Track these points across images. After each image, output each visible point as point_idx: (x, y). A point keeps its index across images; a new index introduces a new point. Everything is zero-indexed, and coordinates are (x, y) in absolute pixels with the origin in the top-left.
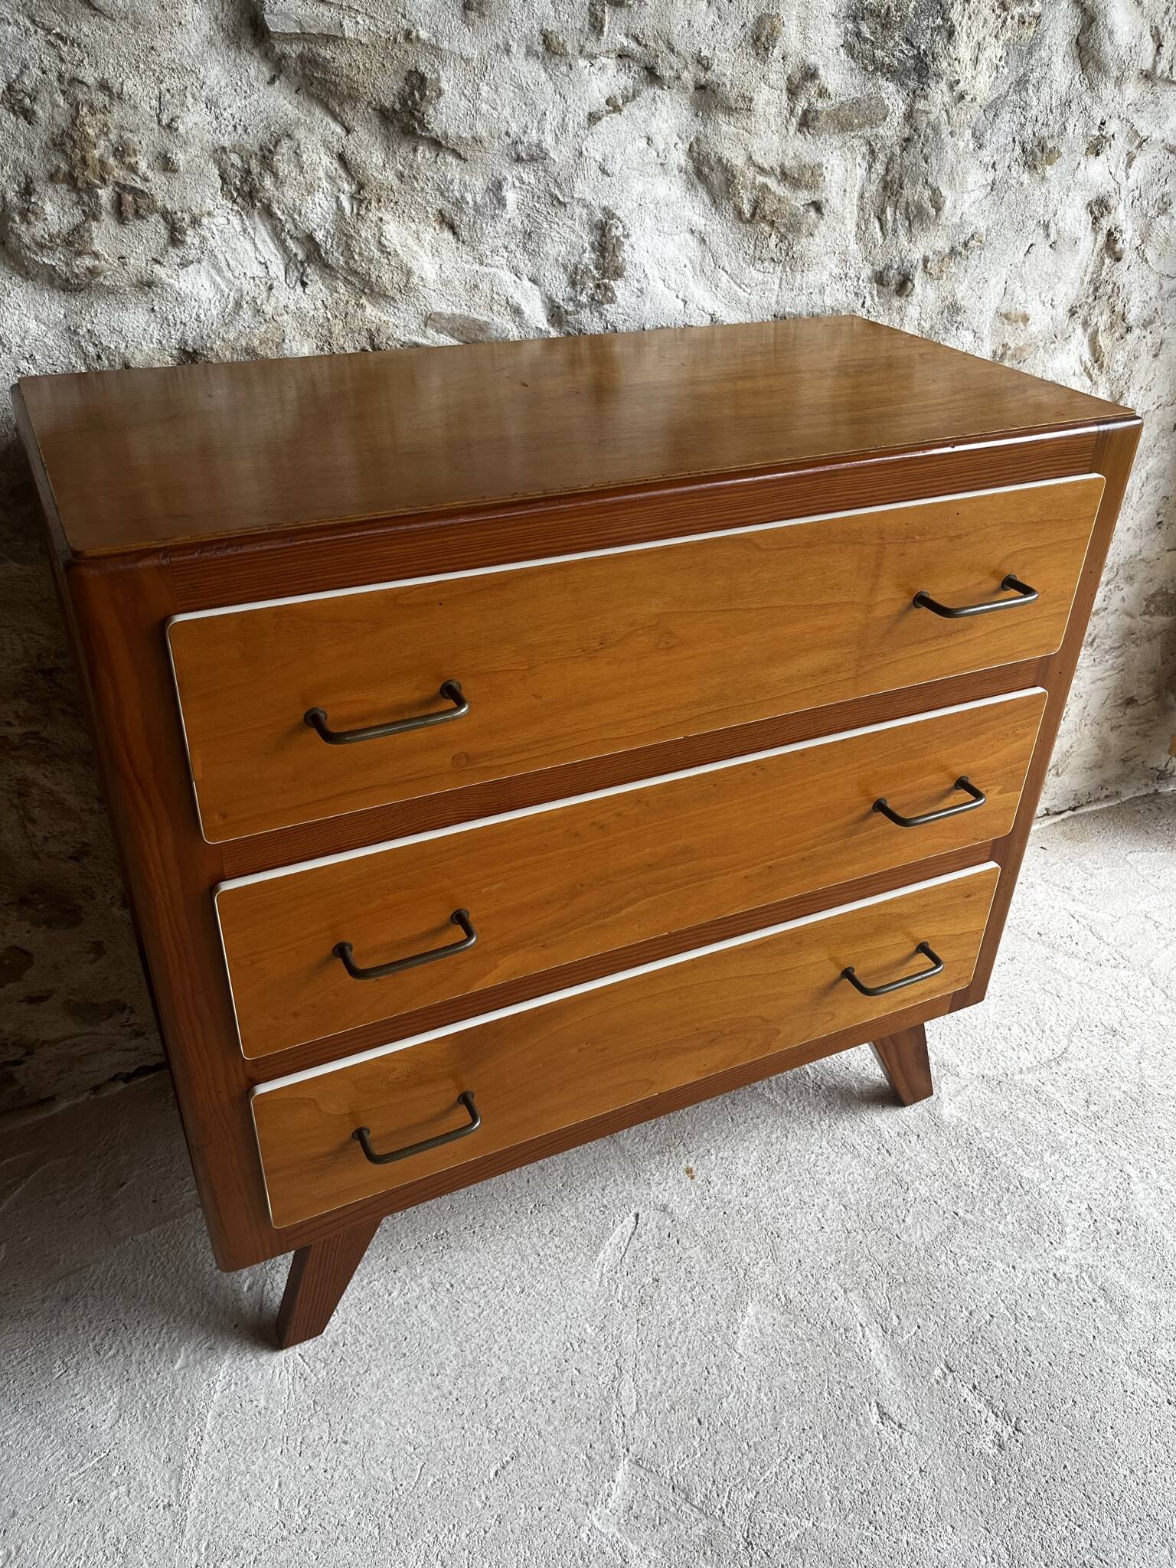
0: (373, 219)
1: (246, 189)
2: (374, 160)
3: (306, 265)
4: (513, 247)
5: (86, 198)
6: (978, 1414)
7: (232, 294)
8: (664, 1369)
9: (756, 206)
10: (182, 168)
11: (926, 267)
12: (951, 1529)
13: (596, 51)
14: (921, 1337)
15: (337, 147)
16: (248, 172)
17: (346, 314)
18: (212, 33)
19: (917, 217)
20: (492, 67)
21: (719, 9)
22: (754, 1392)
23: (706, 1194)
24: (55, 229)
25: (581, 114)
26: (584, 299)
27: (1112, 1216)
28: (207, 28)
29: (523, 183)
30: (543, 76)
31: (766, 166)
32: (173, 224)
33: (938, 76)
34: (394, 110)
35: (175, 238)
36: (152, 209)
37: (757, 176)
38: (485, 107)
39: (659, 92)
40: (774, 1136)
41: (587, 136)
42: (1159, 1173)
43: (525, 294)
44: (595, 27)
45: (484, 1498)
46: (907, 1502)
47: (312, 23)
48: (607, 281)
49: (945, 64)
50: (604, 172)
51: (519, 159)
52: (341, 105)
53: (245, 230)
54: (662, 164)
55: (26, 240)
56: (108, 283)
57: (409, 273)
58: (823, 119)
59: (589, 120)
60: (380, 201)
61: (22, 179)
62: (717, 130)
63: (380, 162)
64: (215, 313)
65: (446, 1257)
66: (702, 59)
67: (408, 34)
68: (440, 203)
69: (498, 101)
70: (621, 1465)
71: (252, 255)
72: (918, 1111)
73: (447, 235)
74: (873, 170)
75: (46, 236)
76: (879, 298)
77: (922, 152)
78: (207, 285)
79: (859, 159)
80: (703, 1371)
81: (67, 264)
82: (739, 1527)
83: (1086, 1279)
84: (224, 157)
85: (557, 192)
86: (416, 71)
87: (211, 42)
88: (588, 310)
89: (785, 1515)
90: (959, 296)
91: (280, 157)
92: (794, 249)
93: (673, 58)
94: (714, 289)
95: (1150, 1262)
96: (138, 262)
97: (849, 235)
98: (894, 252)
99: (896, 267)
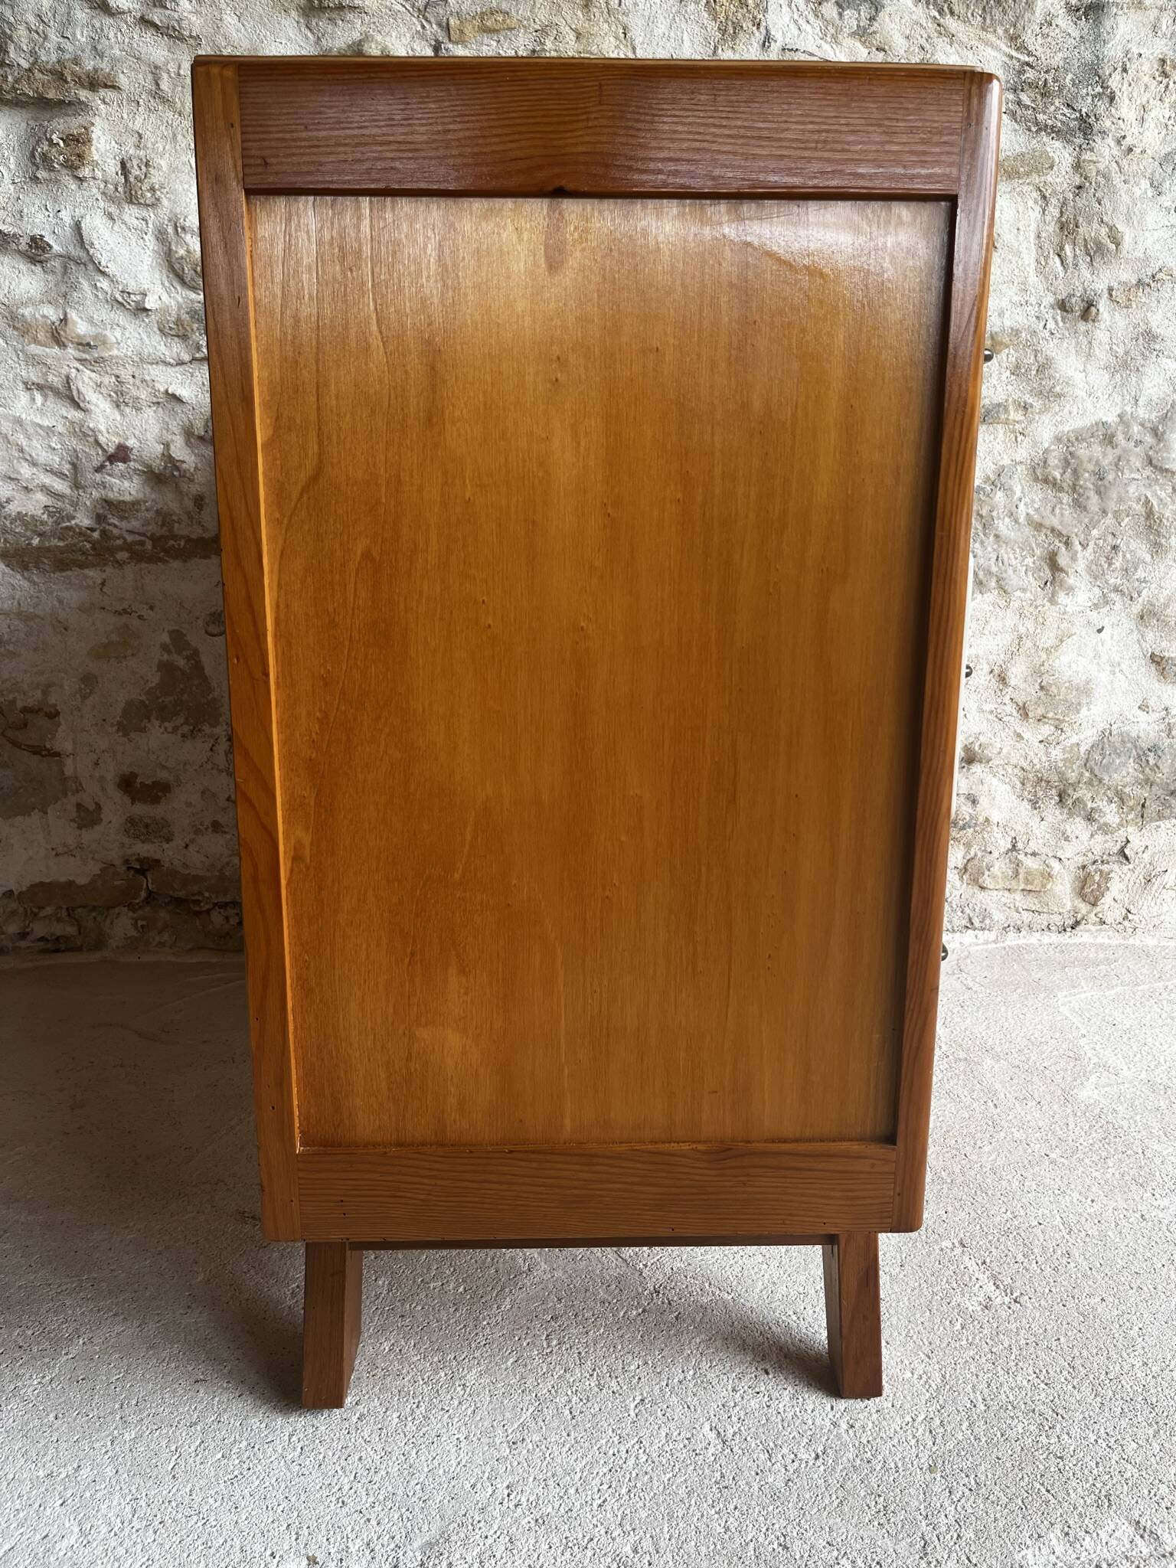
6: (974, 1280)
11: (1111, 295)
14: (944, 1218)
19: (1096, 252)
33: (1103, 133)
49: (1108, 123)
74: (1046, 212)
76: (1064, 323)
77: (1094, 196)
79: (1031, 203)
82: (654, 1279)
90: (1154, 325)
97: (1027, 268)
98: (1077, 282)
99: (1079, 295)
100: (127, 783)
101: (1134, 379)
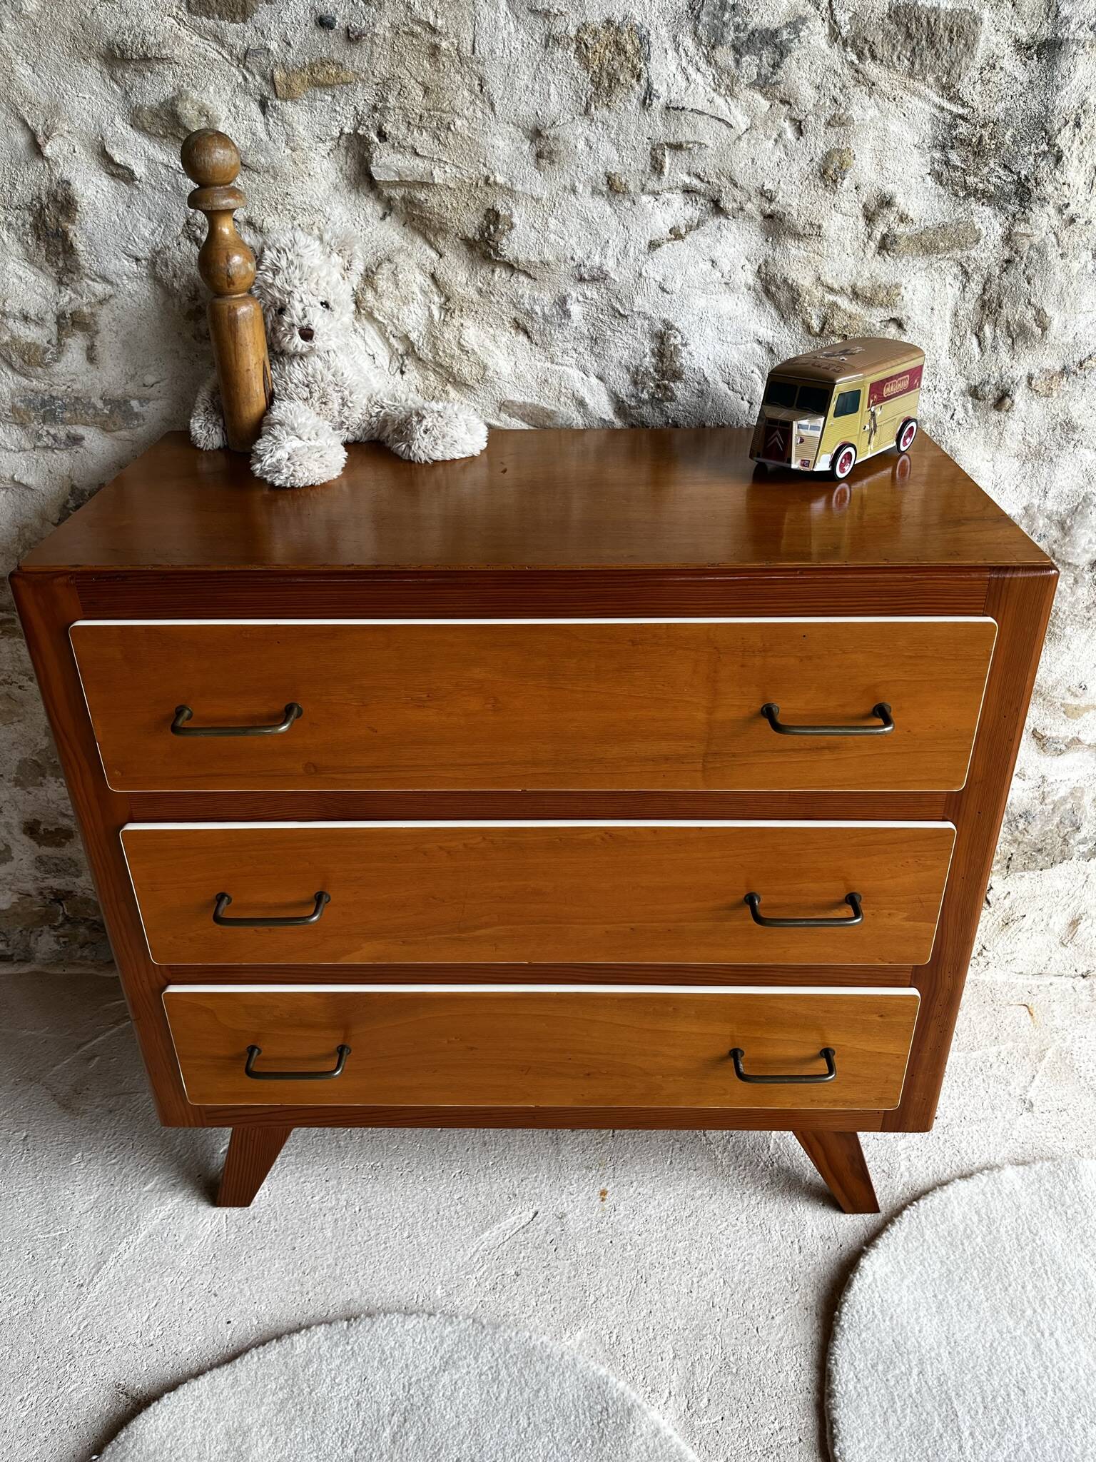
0: (456, 324)
2: (459, 279)
3: (405, 357)
4: (581, 349)
9: (825, 322)
11: (1030, 384)
13: (657, 188)
14: (718, 1428)
15: (430, 269)
18: (338, 181)
19: (1019, 335)
20: (560, 204)
21: (785, 146)
23: (606, 1218)
25: (643, 242)
26: (645, 396)
28: (334, 177)
29: (587, 299)
30: (608, 209)
31: (836, 286)
34: (475, 240)
37: (826, 295)
38: (552, 237)
39: (724, 221)
40: (699, 1192)
41: (647, 260)
43: (591, 390)
44: (656, 169)
47: (408, 173)
48: (667, 382)
50: (664, 290)
51: (582, 279)
52: (435, 236)
54: (725, 284)
57: (485, 368)
58: (903, 242)
59: (649, 246)
60: (462, 310)
62: (786, 253)
63: (464, 280)
65: (369, 1185)
66: (766, 192)
67: (487, 178)
68: (514, 313)
69: (565, 232)
71: (363, 348)
72: (856, 1223)
73: (522, 338)
74: (967, 289)
76: (975, 411)
77: (1024, 273)
79: (950, 279)
85: (618, 306)
86: (493, 209)
87: (336, 188)
88: (649, 407)
90: (1075, 415)
91: (380, 277)
93: (736, 192)
97: (940, 351)
98: (993, 367)
99: (994, 382)
100: (31, 829)
101: (1046, 470)
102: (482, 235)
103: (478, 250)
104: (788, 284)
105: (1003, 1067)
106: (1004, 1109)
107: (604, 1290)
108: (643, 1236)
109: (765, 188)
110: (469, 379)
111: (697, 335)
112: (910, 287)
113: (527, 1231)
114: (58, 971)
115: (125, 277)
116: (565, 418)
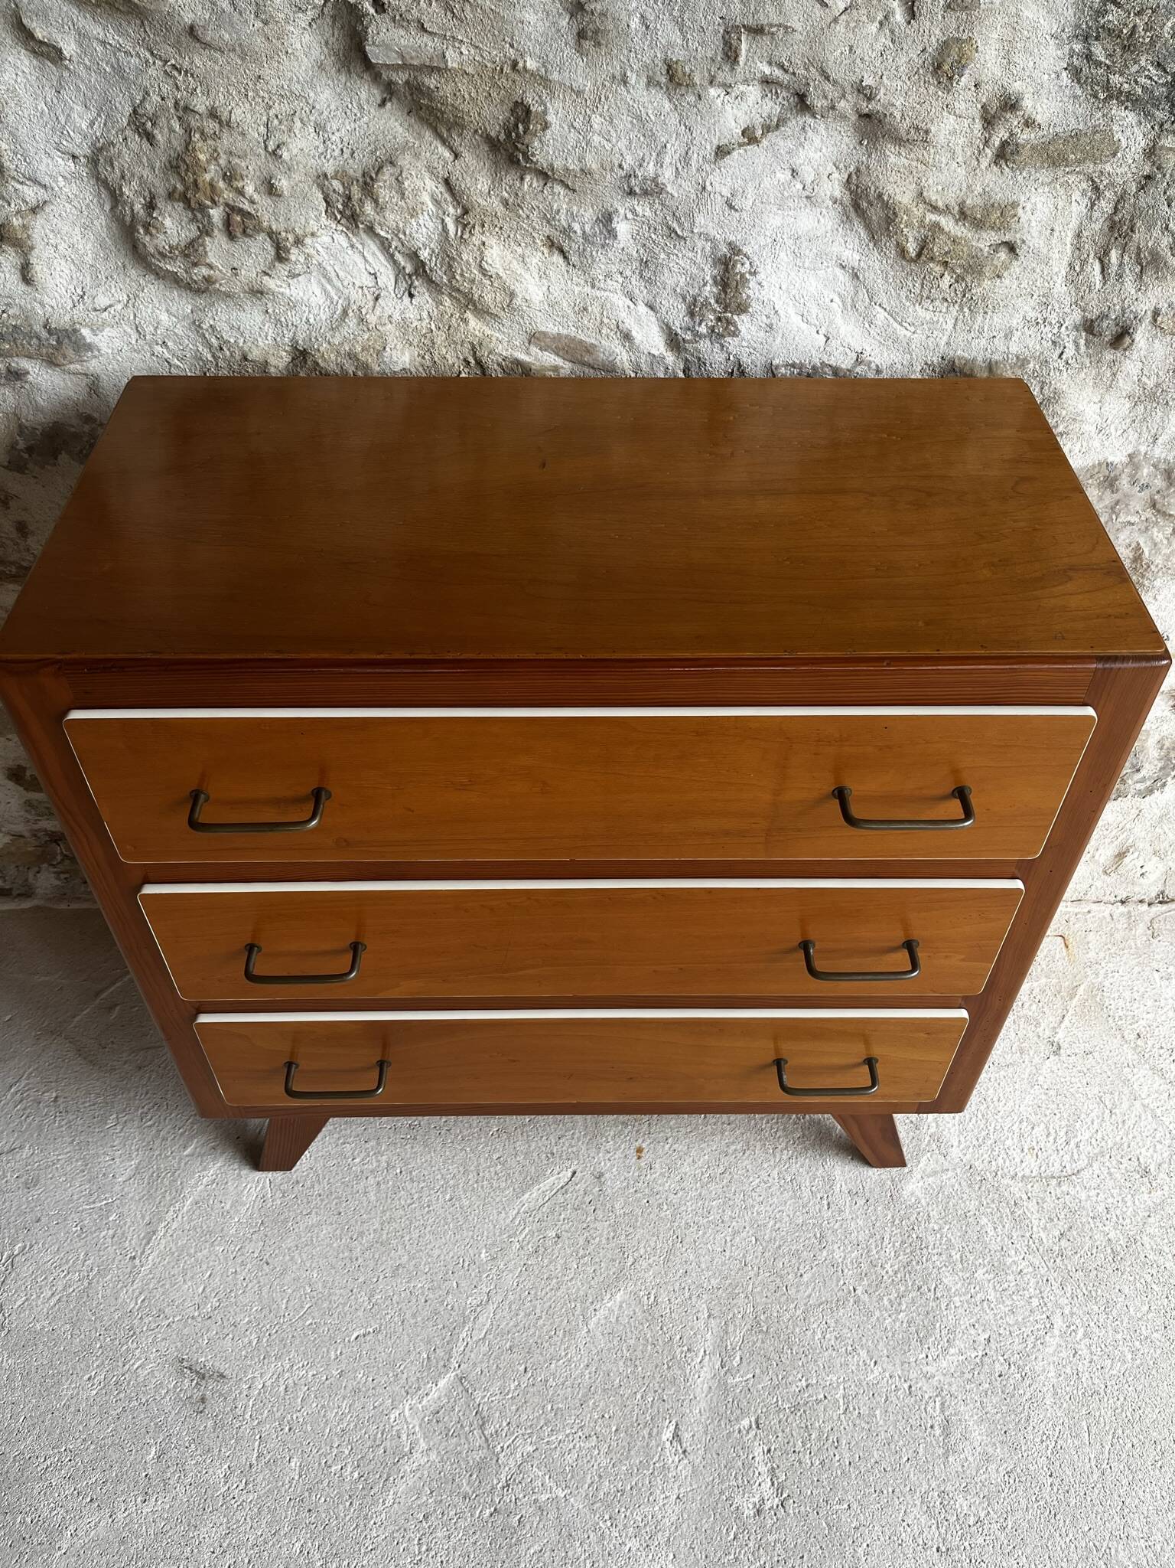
0: (477, 243)
1: (348, 212)
2: (479, 186)
3: (414, 278)
4: (628, 273)
5: (199, 216)
6: (757, 1474)
7: (340, 302)
8: (522, 1314)
9: (923, 246)
10: (286, 193)
11: (1156, 321)
12: (672, 1557)
13: (730, 80)
14: (750, 1385)
15: (442, 172)
16: (349, 198)
17: (450, 327)
18: (323, 58)
19: (1150, 264)
20: (607, 99)
21: (892, 32)
22: (582, 1366)
23: (642, 1178)
24: (174, 242)
25: (708, 147)
26: (703, 329)
27: (1005, 1357)
28: (318, 53)
29: (637, 216)
30: (667, 105)
31: (940, 204)
32: (278, 244)
34: (499, 140)
35: (280, 254)
36: (258, 228)
37: (928, 214)
38: (596, 139)
39: (810, 120)
40: (733, 1147)
41: (713, 170)
42: (1086, 1335)
43: (639, 320)
44: (729, 58)
45: (338, 1352)
46: (650, 1517)
47: (414, 54)
48: (730, 315)
50: (731, 207)
51: (631, 193)
52: (449, 130)
53: (352, 246)
54: (807, 197)
55: (151, 249)
56: (223, 289)
57: (512, 295)
58: (1026, 152)
59: (716, 153)
60: (483, 226)
61: (147, 194)
62: (883, 161)
63: (485, 189)
64: (324, 318)
65: (409, 1146)
66: (864, 88)
67: (515, 64)
68: (547, 230)
69: (613, 133)
70: (448, 1376)
72: (883, 1177)
73: (557, 259)
74: (1096, 208)
75: (167, 247)
76: (1087, 348)
77: (1165, 193)
78: (318, 291)
79: (1076, 195)
80: (552, 1330)
81: (187, 272)
82: (507, 1469)
83: (938, 1404)
84: (326, 183)
85: (675, 225)
86: (522, 103)
87: (321, 67)
88: (707, 340)
89: (547, 1477)
91: (381, 184)
92: (974, 291)
93: (828, 87)
94: (867, 325)
95: (1013, 1416)
96: (249, 272)
97: (1055, 277)
98: (1115, 299)
99: (1113, 317)
100: (16, 775)
101: (1159, 414)
102: (508, 135)
103: (502, 151)
104: (883, 199)
105: (1034, 1007)
106: (1031, 1053)
107: (642, 1251)
108: (679, 1195)
109: (864, 84)
110: (492, 307)
111: (769, 261)
112: (1029, 206)
113: (566, 1192)
114: (63, 906)
115: (60, 179)
116: (607, 353)
